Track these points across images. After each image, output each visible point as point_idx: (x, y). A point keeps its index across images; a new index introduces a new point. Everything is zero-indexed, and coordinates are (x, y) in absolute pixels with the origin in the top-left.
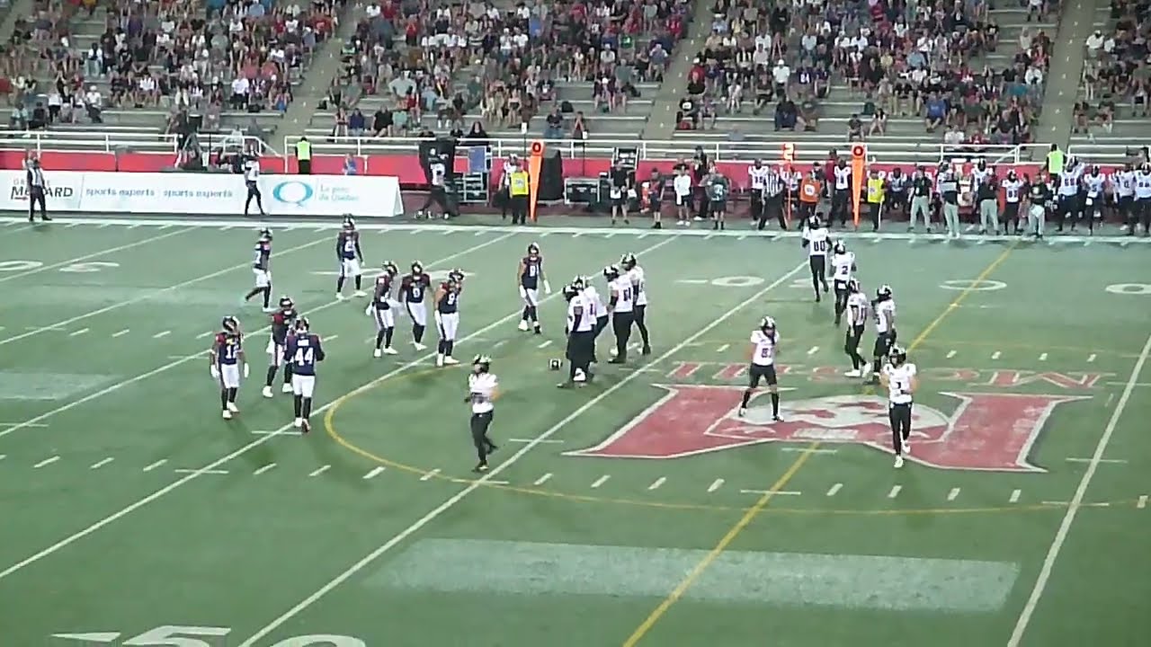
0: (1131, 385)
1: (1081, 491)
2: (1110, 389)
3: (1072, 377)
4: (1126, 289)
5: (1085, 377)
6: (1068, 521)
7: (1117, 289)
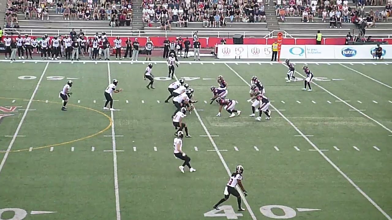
0: (27, 110)
1: (10, 147)
2: (20, 112)
3: (7, 108)
4: (25, 78)
5: (11, 108)
6: (6, 157)
7: (22, 78)
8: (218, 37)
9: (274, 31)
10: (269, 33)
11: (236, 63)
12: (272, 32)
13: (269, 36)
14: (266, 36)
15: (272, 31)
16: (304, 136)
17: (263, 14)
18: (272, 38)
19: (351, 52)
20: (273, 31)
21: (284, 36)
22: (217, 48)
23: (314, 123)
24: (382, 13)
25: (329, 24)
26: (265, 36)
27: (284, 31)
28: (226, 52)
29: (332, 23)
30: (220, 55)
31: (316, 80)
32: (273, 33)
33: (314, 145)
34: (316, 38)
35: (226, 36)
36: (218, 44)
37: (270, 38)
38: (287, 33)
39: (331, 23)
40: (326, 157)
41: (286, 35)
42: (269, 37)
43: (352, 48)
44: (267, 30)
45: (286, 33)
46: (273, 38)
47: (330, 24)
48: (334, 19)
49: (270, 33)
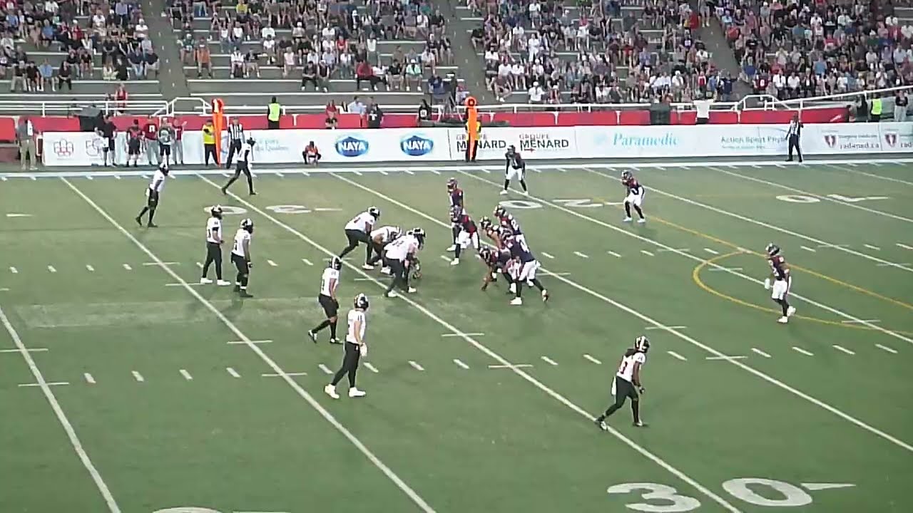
8: (44, 116)
9: (178, 98)
10: (165, 104)
11: (89, 175)
12: (172, 102)
13: (165, 111)
14: (158, 112)
15: (171, 100)
16: (250, 343)
17: (152, 59)
18: (172, 115)
19: (356, 145)
20: (175, 100)
21: (202, 111)
22: (41, 141)
23: (272, 314)
24: (424, 56)
25: (299, 83)
26: (157, 110)
27: (201, 100)
28: (64, 150)
29: (308, 79)
30: (50, 159)
31: (277, 211)
32: (175, 104)
33: (273, 364)
34: (266, 115)
35: (64, 112)
36: (42, 132)
37: (168, 115)
38: (207, 104)
39: (305, 79)
40: (301, 391)
41: (204, 108)
42: (166, 114)
43: (356, 135)
44: (161, 97)
45: (204, 102)
46: (175, 114)
47: (301, 81)
48: (312, 71)
49: (168, 105)
